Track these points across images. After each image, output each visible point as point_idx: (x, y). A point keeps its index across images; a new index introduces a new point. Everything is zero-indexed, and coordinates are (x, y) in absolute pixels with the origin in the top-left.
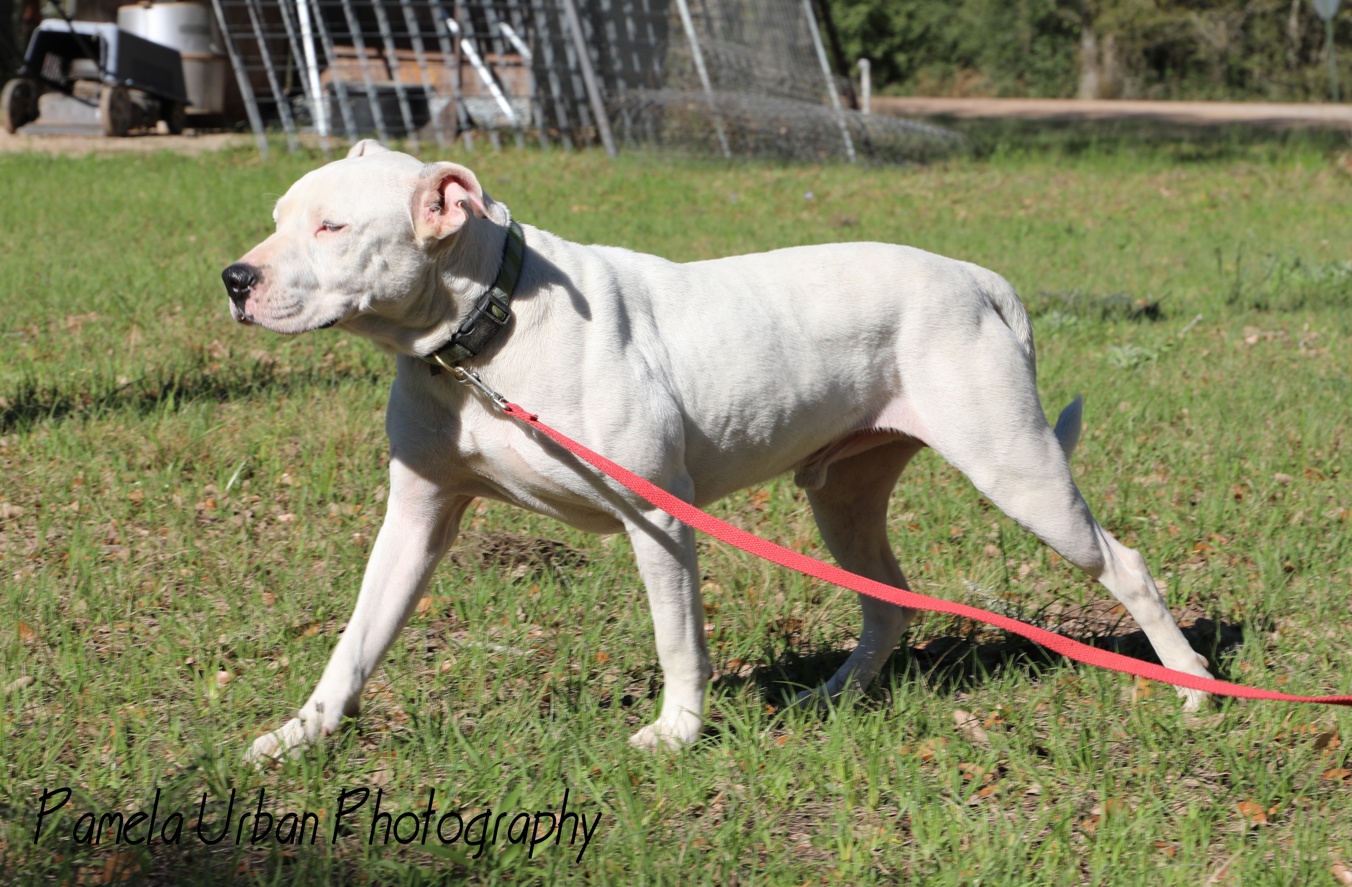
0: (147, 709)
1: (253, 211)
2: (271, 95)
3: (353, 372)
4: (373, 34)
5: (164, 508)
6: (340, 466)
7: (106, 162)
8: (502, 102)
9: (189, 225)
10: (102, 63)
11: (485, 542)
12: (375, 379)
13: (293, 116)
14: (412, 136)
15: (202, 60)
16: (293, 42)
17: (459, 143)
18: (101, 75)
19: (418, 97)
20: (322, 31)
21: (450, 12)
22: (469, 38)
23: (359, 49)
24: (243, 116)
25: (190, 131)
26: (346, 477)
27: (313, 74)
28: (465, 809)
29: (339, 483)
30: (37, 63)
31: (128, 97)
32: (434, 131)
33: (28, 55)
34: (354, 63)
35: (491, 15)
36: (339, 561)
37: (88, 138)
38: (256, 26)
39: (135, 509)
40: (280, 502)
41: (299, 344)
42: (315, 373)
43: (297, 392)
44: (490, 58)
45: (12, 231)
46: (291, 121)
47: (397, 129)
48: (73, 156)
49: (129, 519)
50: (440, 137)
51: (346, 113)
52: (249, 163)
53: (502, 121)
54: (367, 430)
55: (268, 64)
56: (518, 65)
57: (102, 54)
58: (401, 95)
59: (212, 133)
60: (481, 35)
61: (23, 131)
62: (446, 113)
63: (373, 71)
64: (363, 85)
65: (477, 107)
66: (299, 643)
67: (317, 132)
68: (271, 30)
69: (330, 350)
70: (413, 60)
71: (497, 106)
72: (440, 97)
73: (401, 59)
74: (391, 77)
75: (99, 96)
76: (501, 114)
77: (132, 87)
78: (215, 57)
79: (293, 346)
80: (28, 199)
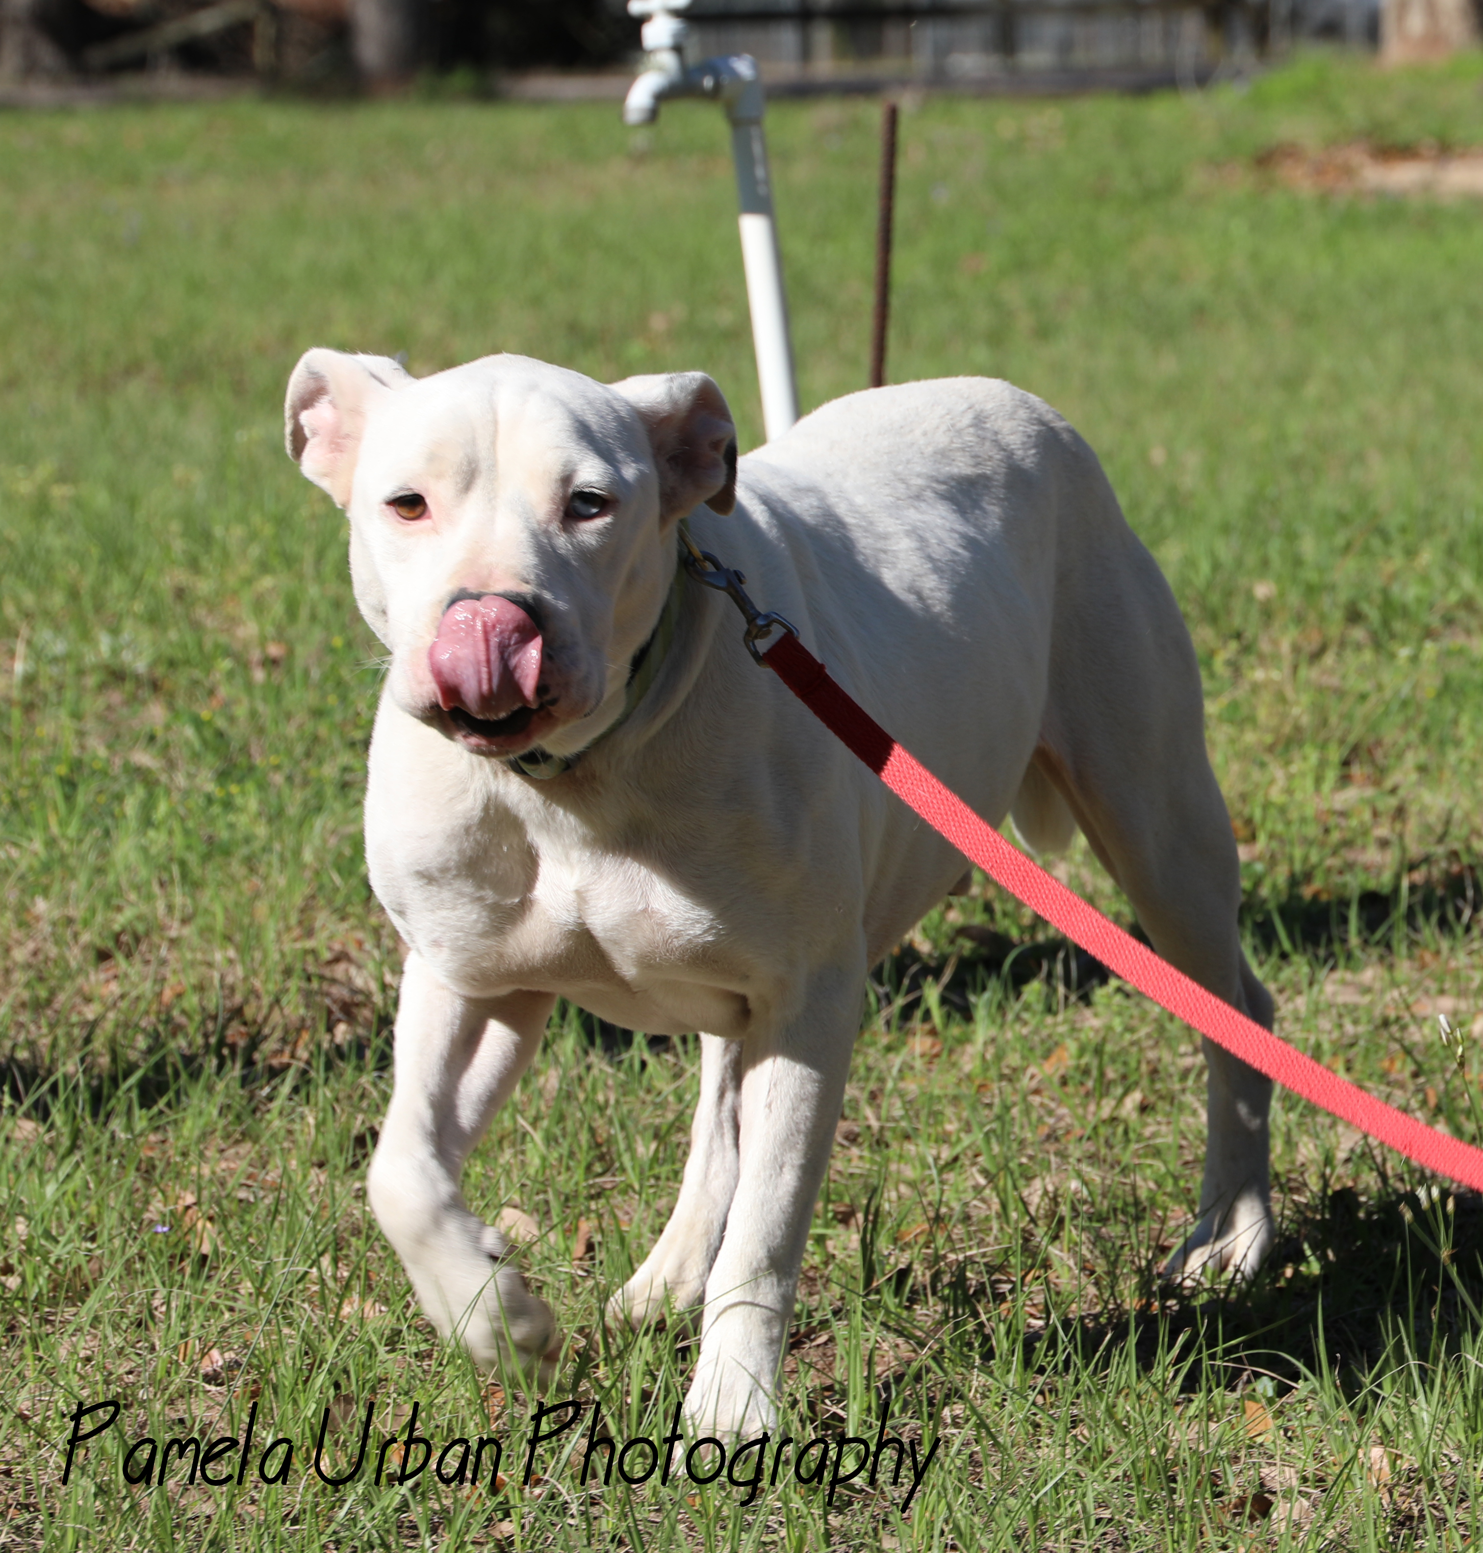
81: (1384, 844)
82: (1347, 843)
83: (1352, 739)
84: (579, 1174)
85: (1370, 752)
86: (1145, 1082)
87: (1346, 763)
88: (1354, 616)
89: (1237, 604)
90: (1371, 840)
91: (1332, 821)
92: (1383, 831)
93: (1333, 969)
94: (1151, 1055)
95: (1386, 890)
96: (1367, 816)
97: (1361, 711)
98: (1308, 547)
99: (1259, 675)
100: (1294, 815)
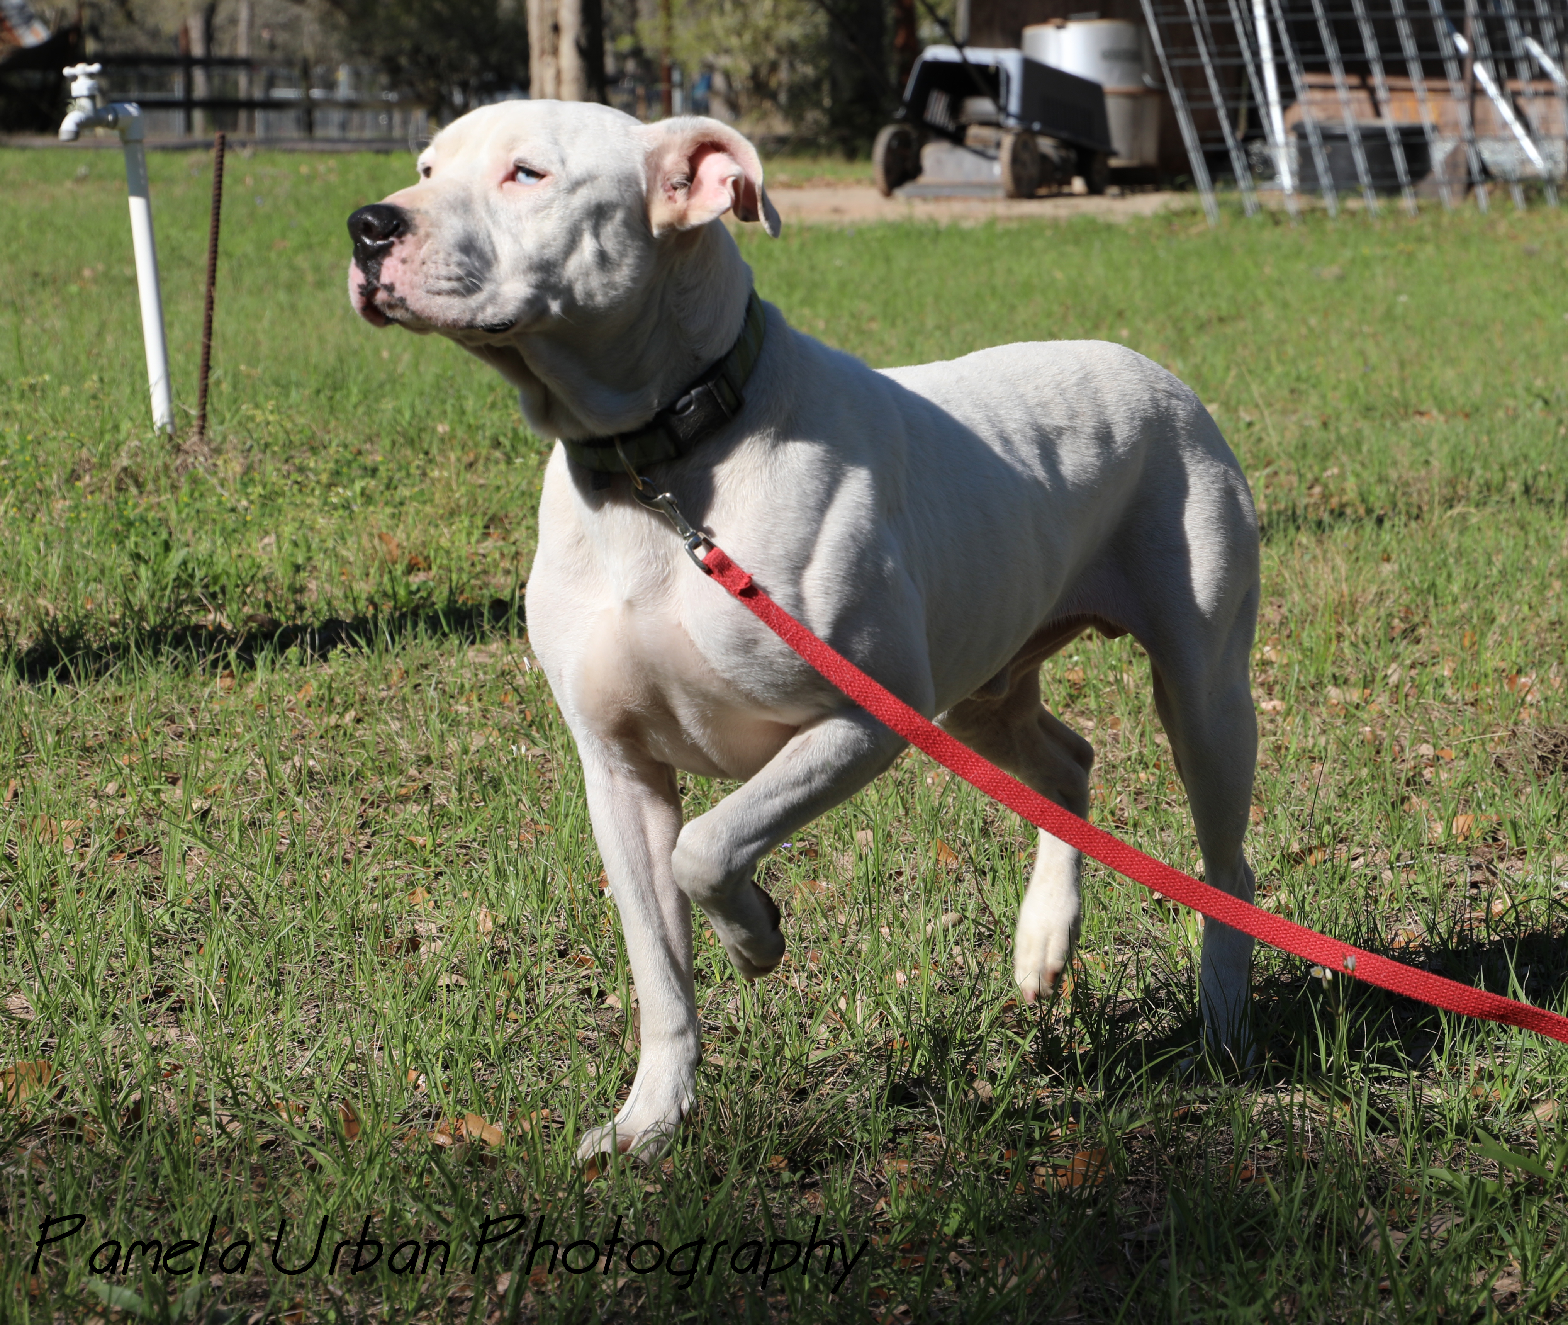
0: (1110, 958)
1: (1202, 295)
2: (1222, 140)
3: (1349, 511)
4: (1357, 57)
5: (1113, 692)
6: (1340, 636)
7: (1007, 233)
8: (1526, 143)
9: (1120, 314)
10: (1002, 101)
11: (1540, 741)
12: (1380, 521)
13: (1250, 167)
14: (1407, 191)
15: (1130, 96)
16: (1251, 69)
17: (1470, 200)
18: (1002, 118)
19: (1414, 140)
20: (1289, 54)
21: (1459, 25)
22: (1483, 59)
23: (1337, 76)
24: (1186, 168)
25: (1114, 190)
26: (1348, 651)
27: (1276, 112)
28: (1537, 1101)
29: (1339, 660)
30: (919, 103)
31: (1035, 146)
32: (1437, 185)
33: (908, 93)
34: (1330, 95)
35: (1513, 28)
36: (1345, 764)
37: (984, 200)
38: (1202, 49)
39: (1074, 692)
40: (1262, 684)
41: (1276, 473)
42: (1299, 512)
43: (1278, 536)
44: (1511, 86)
45: (893, 324)
46: (1248, 174)
47: (1388, 183)
48: (967, 225)
49: (1067, 706)
50: (1445, 192)
51: (1320, 162)
52: (1193, 231)
53: (1528, 171)
54: (1374, 589)
55: (1218, 100)
56: (1549, 94)
57: (1003, 90)
58: (1393, 137)
59: (1143, 191)
60: (1500, 55)
61: (900, 193)
62: (1452, 160)
63: (1354, 106)
64: (1343, 125)
65: (1493, 152)
66: (1299, 873)
67: (1282, 189)
68: (1222, 54)
69: (1316, 480)
70: (1410, 90)
71: (1521, 149)
72: (1444, 139)
73: (1392, 89)
74: (1378, 113)
75: (998, 145)
76: (1526, 161)
77: (1041, 133)
78: (1148, 92)
79: (1268, 476)
80: (913, 282)
81: (507, 572)
82: (485, 572)
83: (490, 513)
84: (11, 755)
85: (501, 520)
86: (357, 706)
87: (487, 527)
88: (497, 444)
89: (426, 437)
90: (500, 570)
91: (476, 559)
92: (506, 564)
93: (473, 643)
94: (362, 690)
95: (508, 599)
96: (497, 556)
97: (496, 497)
98: (470, 404)
99: (436, 473)
100: (454, 555)
